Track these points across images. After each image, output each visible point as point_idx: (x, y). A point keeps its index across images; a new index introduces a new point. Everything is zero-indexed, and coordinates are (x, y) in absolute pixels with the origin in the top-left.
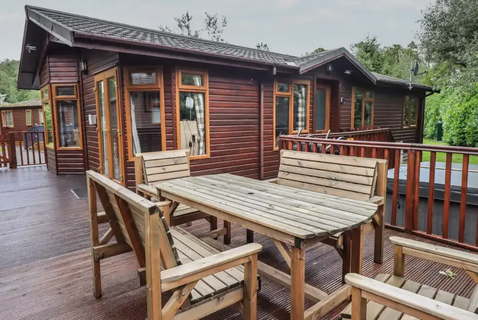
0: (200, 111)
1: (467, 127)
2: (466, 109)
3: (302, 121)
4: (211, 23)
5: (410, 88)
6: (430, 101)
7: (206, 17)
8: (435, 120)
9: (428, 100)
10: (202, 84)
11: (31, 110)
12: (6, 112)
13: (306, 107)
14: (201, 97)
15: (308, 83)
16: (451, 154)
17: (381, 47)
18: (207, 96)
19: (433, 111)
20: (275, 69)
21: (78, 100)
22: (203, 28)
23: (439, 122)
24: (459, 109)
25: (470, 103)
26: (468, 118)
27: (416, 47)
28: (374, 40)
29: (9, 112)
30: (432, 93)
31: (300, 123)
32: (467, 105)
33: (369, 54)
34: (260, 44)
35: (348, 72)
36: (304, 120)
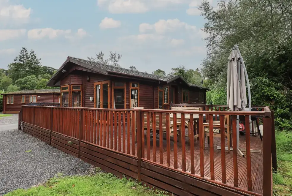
0: (136, 96)
1: (221, 103)
2: (220, 97)
3: (166, 100)
4: (113, 57)
5: (201, 89)
6: (208, 93)
7: (110, 54)
8: (209, 101)
9: (207, 93)
10: (137, 87)
11: (25, 96)
12: (10, 96)
13: (167, 95)
14: (136, 91)
15: (168, 86)
16: (216, 107)
17: (186, 71)
18: (139, 91)
19: (208, 98)
20: (160, 82)
21: (82, 91)
22: (108, 59)
23: (211, 102)
24: (218, 97)
25: (221, 94)
26: (221, 100)
27: (199, 71)
28: (183, 68)
29: (12, 96)
30: (208, 91)
31: (166, 101)
32: (220, 95)
33: (181, 74)
34: (132, 67)
35: (181, 83)
36: (167, 99)
